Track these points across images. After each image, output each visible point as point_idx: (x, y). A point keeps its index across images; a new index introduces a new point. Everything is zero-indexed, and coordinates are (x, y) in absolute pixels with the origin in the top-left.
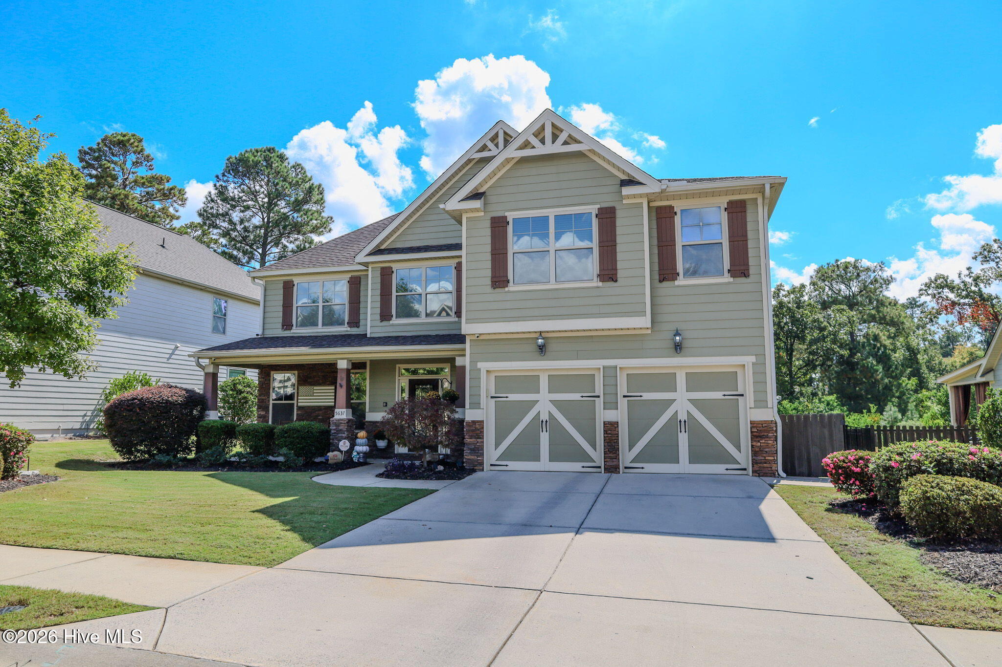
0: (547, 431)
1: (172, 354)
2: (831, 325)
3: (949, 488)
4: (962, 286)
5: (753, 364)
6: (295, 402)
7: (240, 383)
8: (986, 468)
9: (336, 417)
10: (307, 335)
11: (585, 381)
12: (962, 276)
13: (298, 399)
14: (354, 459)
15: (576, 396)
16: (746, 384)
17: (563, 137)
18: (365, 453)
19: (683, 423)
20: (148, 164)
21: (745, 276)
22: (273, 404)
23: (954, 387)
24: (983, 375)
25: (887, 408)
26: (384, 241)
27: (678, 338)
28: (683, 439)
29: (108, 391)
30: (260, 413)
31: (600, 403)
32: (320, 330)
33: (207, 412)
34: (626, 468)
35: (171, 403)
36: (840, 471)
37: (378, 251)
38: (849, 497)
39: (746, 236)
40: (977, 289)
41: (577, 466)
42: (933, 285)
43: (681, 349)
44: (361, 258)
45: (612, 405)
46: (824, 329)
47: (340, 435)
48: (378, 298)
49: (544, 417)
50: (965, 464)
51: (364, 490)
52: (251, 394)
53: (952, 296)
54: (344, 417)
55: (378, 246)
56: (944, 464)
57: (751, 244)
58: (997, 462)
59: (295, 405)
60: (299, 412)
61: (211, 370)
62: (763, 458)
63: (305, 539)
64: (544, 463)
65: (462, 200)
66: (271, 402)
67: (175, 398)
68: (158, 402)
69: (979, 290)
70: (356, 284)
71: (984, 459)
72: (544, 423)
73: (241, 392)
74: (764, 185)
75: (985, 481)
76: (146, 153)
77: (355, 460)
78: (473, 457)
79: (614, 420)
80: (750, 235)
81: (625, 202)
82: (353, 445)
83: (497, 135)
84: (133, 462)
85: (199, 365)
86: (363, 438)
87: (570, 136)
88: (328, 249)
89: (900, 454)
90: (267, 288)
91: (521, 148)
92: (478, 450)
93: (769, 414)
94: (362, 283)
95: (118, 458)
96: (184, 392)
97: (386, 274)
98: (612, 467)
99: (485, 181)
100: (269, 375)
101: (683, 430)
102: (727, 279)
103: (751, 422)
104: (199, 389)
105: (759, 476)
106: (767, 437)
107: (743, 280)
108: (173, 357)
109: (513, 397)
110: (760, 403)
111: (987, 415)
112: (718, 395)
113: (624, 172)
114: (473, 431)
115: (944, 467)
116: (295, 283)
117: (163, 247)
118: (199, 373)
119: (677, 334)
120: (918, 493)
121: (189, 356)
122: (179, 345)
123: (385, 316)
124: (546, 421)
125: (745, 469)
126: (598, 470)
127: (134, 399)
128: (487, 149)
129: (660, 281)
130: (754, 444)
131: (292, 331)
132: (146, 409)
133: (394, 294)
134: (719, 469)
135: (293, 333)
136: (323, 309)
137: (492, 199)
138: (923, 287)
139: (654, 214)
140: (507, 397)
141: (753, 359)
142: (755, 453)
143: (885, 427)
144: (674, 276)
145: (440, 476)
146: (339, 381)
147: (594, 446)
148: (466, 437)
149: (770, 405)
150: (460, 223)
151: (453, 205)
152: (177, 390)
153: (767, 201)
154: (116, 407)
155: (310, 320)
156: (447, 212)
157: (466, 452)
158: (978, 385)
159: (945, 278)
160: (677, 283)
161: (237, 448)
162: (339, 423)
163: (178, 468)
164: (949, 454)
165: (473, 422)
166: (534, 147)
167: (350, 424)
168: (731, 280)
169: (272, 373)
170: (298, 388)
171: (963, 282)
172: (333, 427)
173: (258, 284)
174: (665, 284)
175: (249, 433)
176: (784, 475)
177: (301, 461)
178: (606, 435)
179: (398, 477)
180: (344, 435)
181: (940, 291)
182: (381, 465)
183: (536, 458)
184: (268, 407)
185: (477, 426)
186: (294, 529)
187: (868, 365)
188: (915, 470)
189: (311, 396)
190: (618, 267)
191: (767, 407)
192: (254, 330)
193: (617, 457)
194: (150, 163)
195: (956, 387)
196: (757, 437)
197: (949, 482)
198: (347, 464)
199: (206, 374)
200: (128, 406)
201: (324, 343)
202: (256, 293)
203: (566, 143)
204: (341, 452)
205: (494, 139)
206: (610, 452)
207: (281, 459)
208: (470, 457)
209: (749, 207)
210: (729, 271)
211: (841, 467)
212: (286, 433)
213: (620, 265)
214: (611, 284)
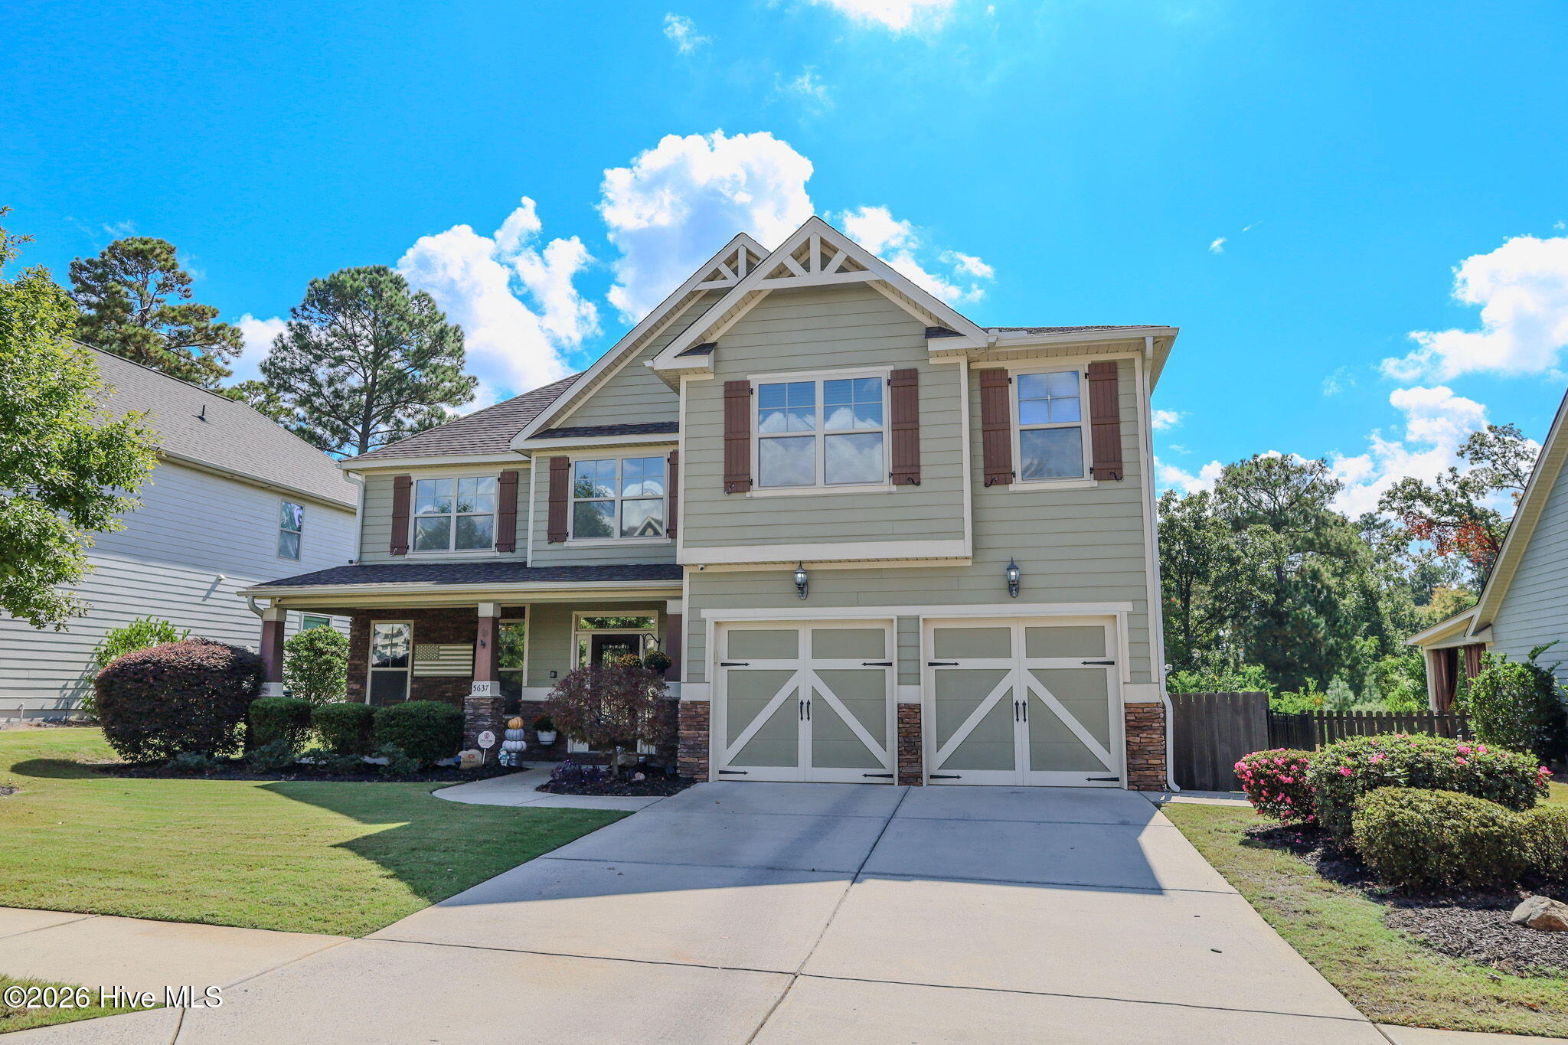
0: (809, 718)
1: (212, 590)
2: (1246, 556)
3: (1427, 807)
4: (1442, 495)
5: (1129, 614)
6: (409, 669)
7: (320, 639)
8: (1482, 776)
9: (475, 694)
10: (432, 563)
11: (869, 640)
12: (1443, 481)
13: (413, 666)
14: (502, 761)
15: (856, 664)
16: (1119, 646)
17: (837, 260)
18: (519, 752)
19: (1021, 706)
20: (183, 289)
21: (1116, 479)
22: (373, 672)
23: (1433, 650)
24: (1475, 633)
25: (1333, 684)
26: (557, 415)
27: (1013, 573)
28: (1021, 732)
29: (103, 649)
30: (351, 686)
31: (891, 674)
32: (452, 554)
33: (265, 685)
34: (932, 777)
35: (206, 669)
36: (1262, 782)
37: (546, 433)
38: (1276, 823)
39: (1117, 416)
40: (1464, 501)
41: (855, 774)
42: (1399, 494)
43: (1017, 590)
44: (519, 442)
45: (910, 677)
46: (1238, 560)
47: (480, 723)
48: (546, 506)
49: (805, 695)
50: (1451, 771)
51: (515, 811)
52: (339, 656)
53: (1427, 511)
54: (487, 694)
55: (547, 423)
56: (1420, 770)
57: (1124, 429)
58: (1499, 768)
59: (409, 674)
60: (415, 686)
61: (273, 616)
62: (1145, 762)
63: (417, 892)
64: (805, 770)
65: (680, 355)
66: (370, 669)
67: (213, 661)
68: (186, 667)
69: (1468, 502)
70: (510, 484)
71: (1479, 763)
72: (805, 705)
73: (321, 653)
74: (1144, 338)
75: (1481, 797)
76: (179, 271)
77: (504, 763)
78: (691, 760)
79: (914, 701)
80: (1123, 415)
81: (932, 361)
82: (500, 739)
83: (736, 255)
84: (141, 764)
85: (254, 609)
86: (517, 728)
87: (848, 259)
88: (467, 428)
89: (1353, 755)
90: (369, 488)
91: (772, 276)
92: (701, 748)
93: (1154, 692)
94: (520, 482)
95: (116, 758)
96: (228, 652)
97: (559, 467)
98: (910, 777)
99: (716, 326)
100: (368, 626)
101: (1021, 717)
102: (1088, 482)
103: (1127, 706)
104: (253, 647)
105: (1138, 790)
106: (1151, 728)
107: (1112, 484)
108: (213, 595)
109: (756, 664)
110: (1141, 675)
111: (1483, 694)
112: (1075, 663)
113: (931, 316)
114: (691, 718)
115: (1420, 775)
116: (414, 480)
117: (203, 419)
118: (255, 622)
119: (1012, 567)
120: (1380, 815)
121: (239, 594)
122: (223, 577)
123: (556, 533)
124: (808, 703)
125: (1117, 779)
126: (889, 780)
127: (145, 662)
128: (720, 277)
129: (986, 485)
130: (1130, 739)
131: (406, 556)
132: (165, 678)
133: (571, 500)
134: (1076, 778)
135: (409, 560)
136: (457, 522)
137: (726, 354)
138: (1385, 497)
139: (977, 381)
140: (747, 664)
141: (1128, 606)
142: (1132, 754)
143: (1330, 713)
144: (1007, 477)
145: (638, 790)
146: (480, 638)
147: (882, 743)
148: (681, 727)
149: (1154, 679)
150: (677, 390)
151: (666, 361)
152: (217, 649)
153: (1148, 364)
154: (116, 675)
155: (437, 540)
156: (657, 373)
157: (681, 751)
158: (1468, 648)
159: (1418, 485)
160: (1012, 487)
161: (313, 743)
162: (478, 703)
163: (216, 775)
164: (1426, 755)
165: (692, 703)
166: (792, 275)
167: (497, 705)
168: (1095, 483)
169: (373, 622)
170: (414, 648)
171: (1443, 491)
172: (468, 710)
173: (353, 481)
174: (994, 489)
175: (333, 718)
176: (1177, 788)
177: (416, 763)
178: (901, 726)
179: (571, 791)
180: (486, 723)
181: (1410, 503)
182: (544, 771)
183: (792, 761)
184: (366, 677)
185: (699, 710)
186: (399, 876)
187: (1304, 617)
188: (1376, 779)
189: (435, 660)
190: (922, 462)
191: (1151, 682)
192: (346, 553)
193: (918, 760)
194: (186, 287)
195: (1437, 652)
196: (1135, 728)
197: (1427, 799)
198: (491, 769)
199: (266, 623)
200: (136, 674)
201: (458, 575)
202: (352, 495)
203: (842, 270)
204: (481, 750)
205: (732, 261)
206: (908, 752)
207: (383, 761)
208: (687, 759)
209: (1122, 373)
210: (1092, 470)
211: (1263, 776)
212: (393, 719)
213: (924, 460)
214: (911, 488)
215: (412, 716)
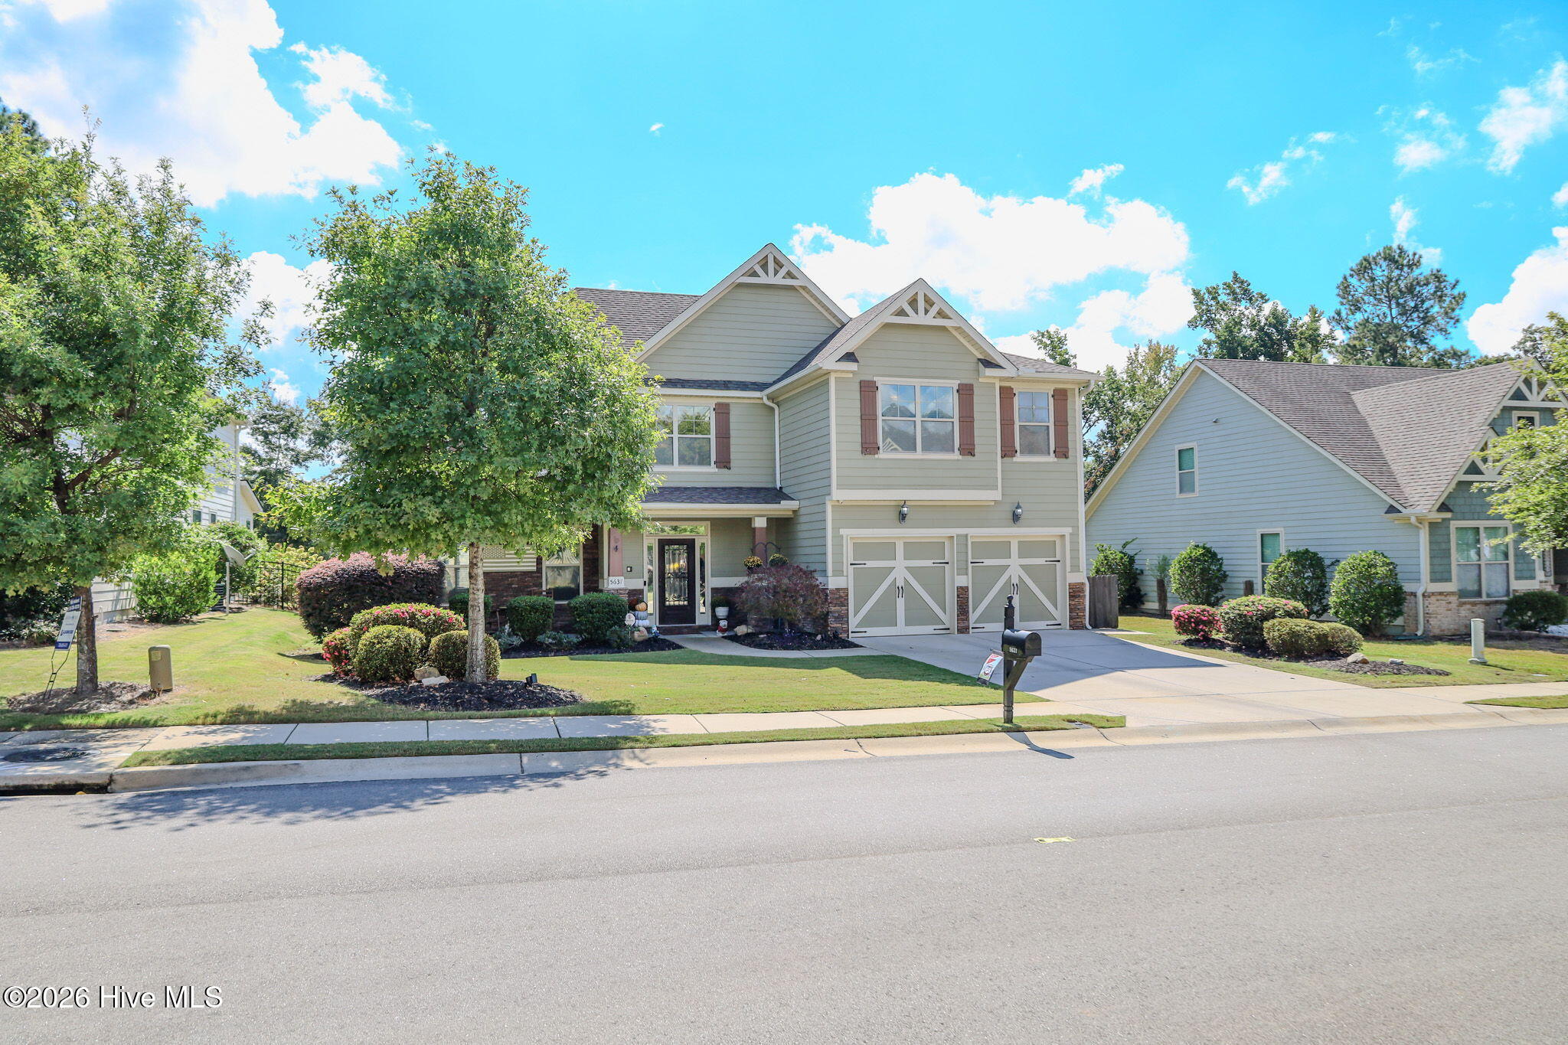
0: (902, 597)
5: (1071, 534)
9: (612, 586)
11: (935, 548)
15: (928, 563)
16: (1066, 551)
17: (934, 310)
19: (1015, 586)
21: (1066, 458)
27: (1017, 510)
28: (1015, 600)
31: (949, 569)
34: (972, 628)
39: (1067, 421)
41: (929, 629)
43: (1018, 520)
45: (964, 570)
49: (900, 583)
54: (620, 586)
57: (1070, 429)
60: (485, 580)
62: (1076, 614)
64: (901, 628)
65: (839, 360)
72: (900, 589)
78: (838, 624)
79: (965, 585)
80: (1070, 421)
81: (981, 381)
86: (643, 611)
87: (940, 310)
92: (843, 618)
93: (1081, 577)
98: (963, 630)
101: (1016, 592)
102: (1052, 458)
103: (1070, 584)
105: (1073, 629)
106: (1079, 596)
107: (1064, 460)
109: (870, 564)
110: (1075, 568)
112: (1041, 561)
113: (983, 351)
114: (837, 599)
119: (1018, 507)
124: (902, 587)
125: (1063, 624)
126: (951, 631)
129: (1006, 457)
130: (1070, 602)
134: (1042, 625)
137: (860, 361)
139: (1002, 394)
140: (865, 564)
141: (1069, 530)
142: (1072, 610)
144: (1014, 452)
146: (613, 544)
147: (946, 610)
148: (832, 604)
149: (1082, 572)
151: (830, 364)
157: (831, 620)
160: (1015, 459)
165: (836, 589)
166: (908, 315)
168: (1056, 460)
174: (1010, 460)
176: (1090, 628)
178: (956, 599)
183: (894, 623)
185: (841, 594)
189: (501, 558)
191: (1079, 572)
193: (967, 619)
196: (1072, 596)
203: (935, 317)
206: (962, 615)
208: (835, 625)
209: (1069, 394)
210: (1055, 452)
211: (1192, 617)
212: (593, 608)
213: (977, 441)
214: (970, 458)
215: (609, 605)
